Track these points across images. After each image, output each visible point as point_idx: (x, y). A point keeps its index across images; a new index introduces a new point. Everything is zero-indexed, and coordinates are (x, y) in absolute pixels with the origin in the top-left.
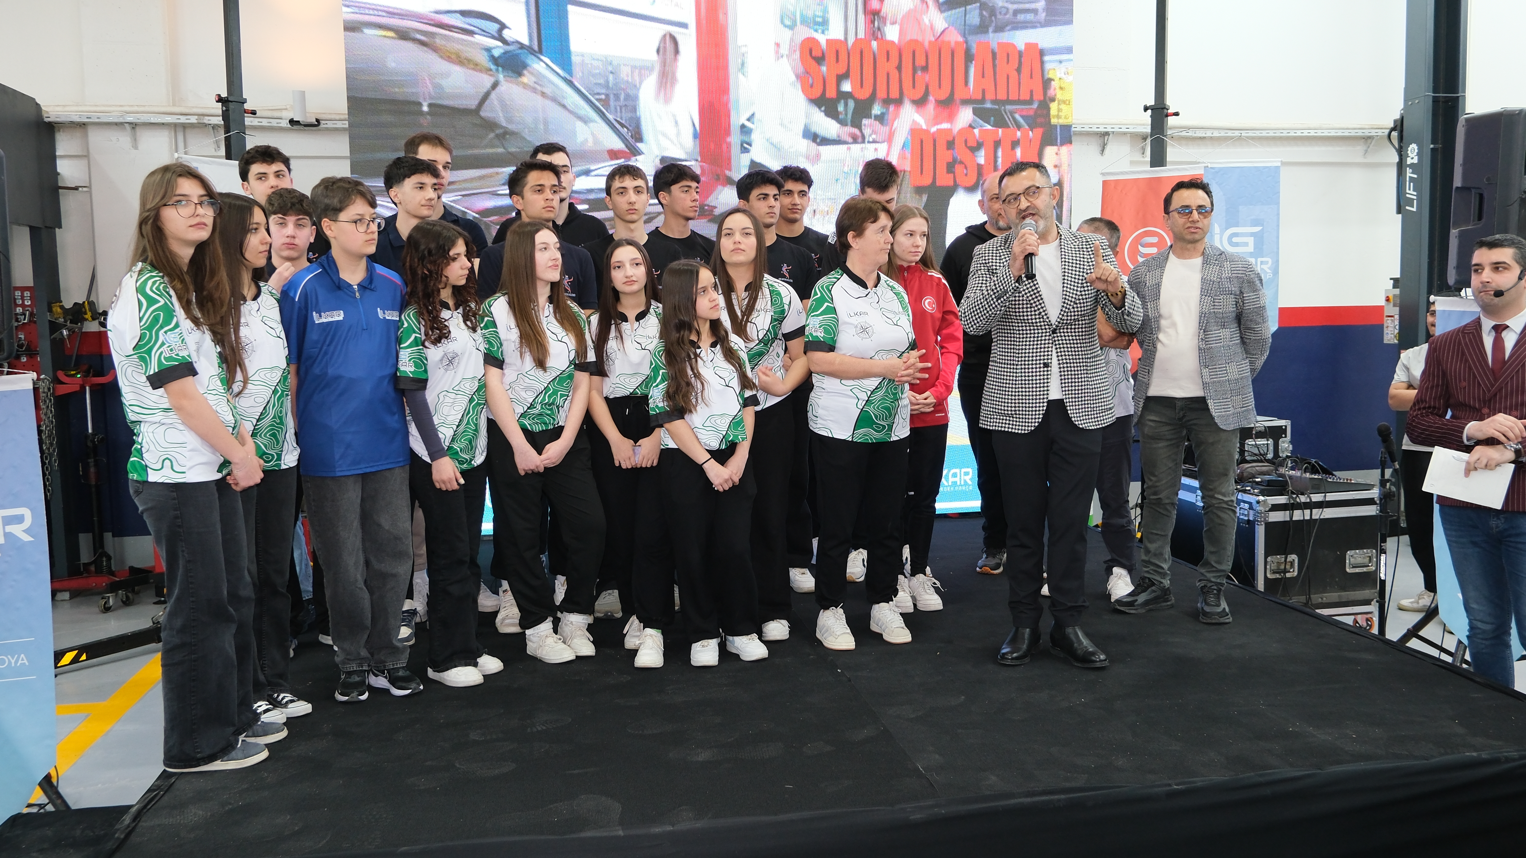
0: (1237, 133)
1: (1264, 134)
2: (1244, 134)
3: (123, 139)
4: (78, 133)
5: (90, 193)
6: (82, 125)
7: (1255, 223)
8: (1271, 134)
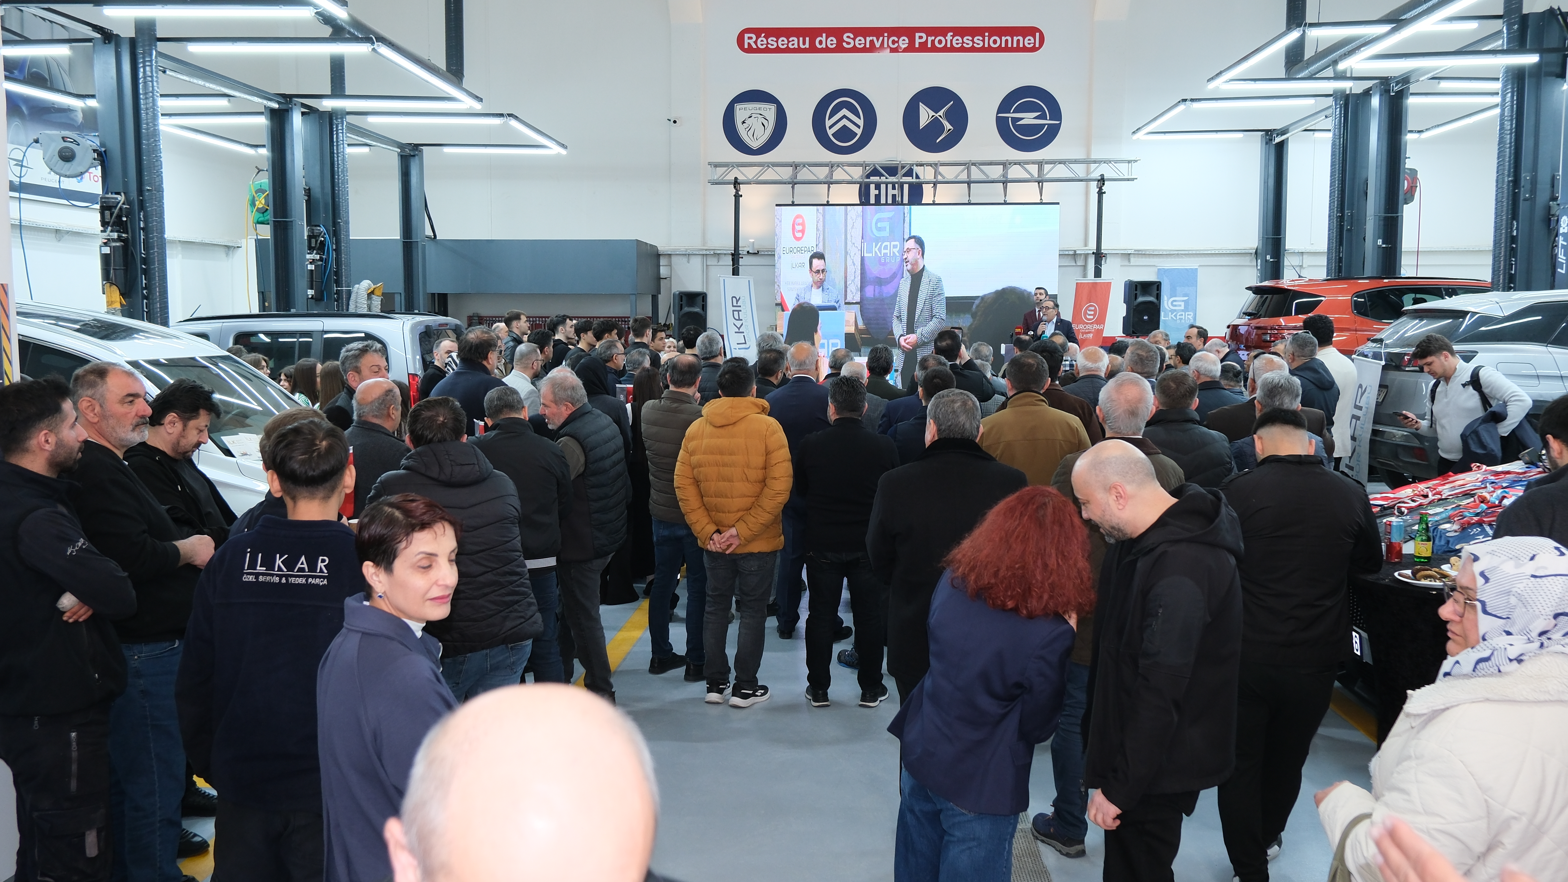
0: (1177, 252)
1: (1190, 252)
2: (1180, 252)
3: (684, 260)
4: (667, 257)
5: (671, 280)
6: (670, 255)
7: (1185, 295)
8: (1194, 252)
